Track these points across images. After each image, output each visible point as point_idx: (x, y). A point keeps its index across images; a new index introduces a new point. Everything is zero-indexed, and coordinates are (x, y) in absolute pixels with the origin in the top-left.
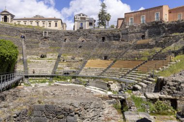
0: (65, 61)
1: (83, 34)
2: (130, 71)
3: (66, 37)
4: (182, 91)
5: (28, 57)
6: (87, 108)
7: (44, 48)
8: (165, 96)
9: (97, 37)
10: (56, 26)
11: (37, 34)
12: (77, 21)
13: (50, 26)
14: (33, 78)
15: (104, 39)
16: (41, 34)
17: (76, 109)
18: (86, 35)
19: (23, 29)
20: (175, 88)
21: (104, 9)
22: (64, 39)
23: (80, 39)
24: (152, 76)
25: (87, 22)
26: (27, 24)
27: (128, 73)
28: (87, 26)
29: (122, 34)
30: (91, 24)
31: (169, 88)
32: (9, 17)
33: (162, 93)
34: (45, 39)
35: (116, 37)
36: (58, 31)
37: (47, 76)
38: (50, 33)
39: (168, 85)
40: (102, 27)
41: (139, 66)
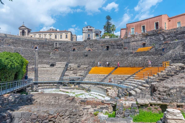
0: (72, 69)
1: (90, 44)
2: (129, 77)
3: (75, 47)
4: (172, 97)
5: (39, 66)
6: (62, 116)
7: (54, 57)
8: (155, 102)
9: (102, 46)
10: (67, 37)
11: (49, 45)
12: (85, 33)
13: (61, 38)
14: (42, 85)
15: (108, 47)
16: (53, 45)
17: (51, 116)
18: (92, 45)
19: (37, 42)
20: (165, 94)
21: (110, 21)
22: (73, 49)
23: (87, 49)
24: (147, 82)
25: (94, 33)
26: (41, 37)
27: (126, 79)
28: (93, 37)
29: (125, 43)
30: (97, 35)
31: (159, 94)
32: (26, 31)
33: (153, 99)
34: (56, 50)
35: (119, 45)
36: (67, 42)
37: (55, 83)
38: (60, 44)
39: (159, 91)
40: (107, 37)
41: (137, 72)
